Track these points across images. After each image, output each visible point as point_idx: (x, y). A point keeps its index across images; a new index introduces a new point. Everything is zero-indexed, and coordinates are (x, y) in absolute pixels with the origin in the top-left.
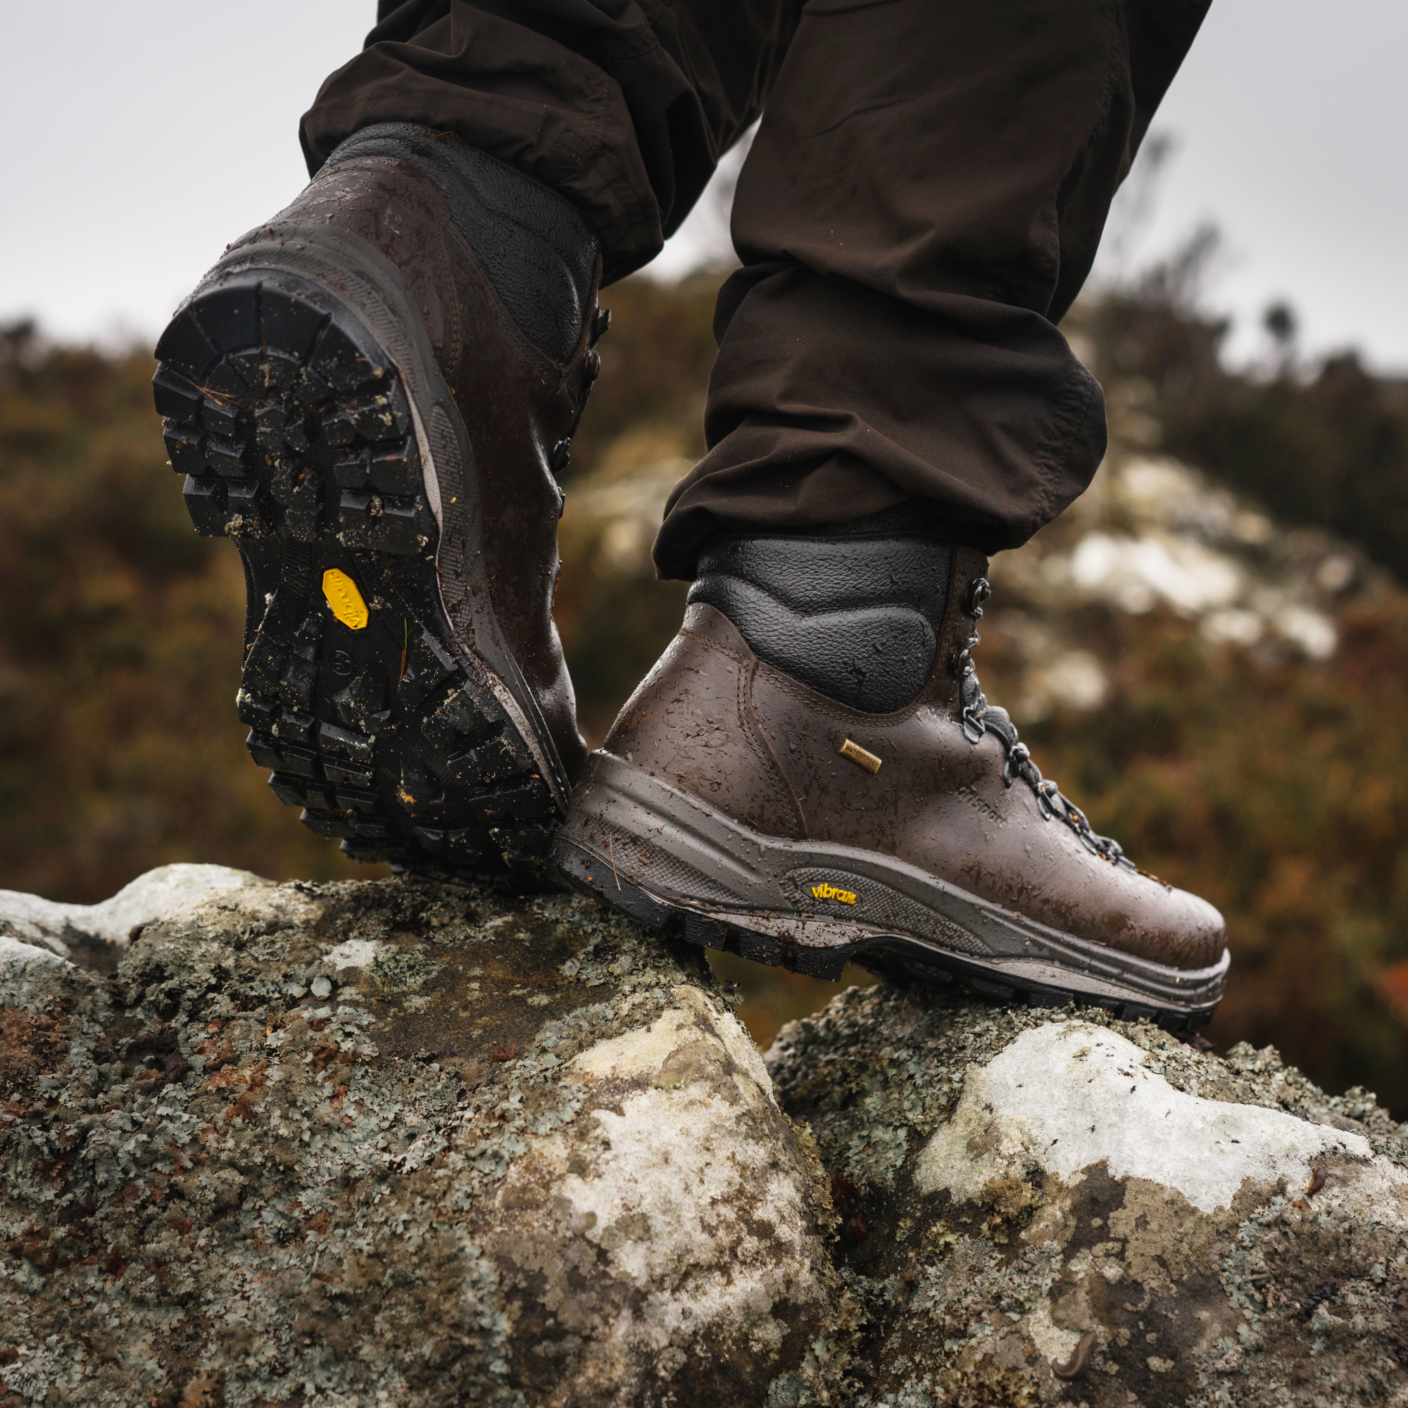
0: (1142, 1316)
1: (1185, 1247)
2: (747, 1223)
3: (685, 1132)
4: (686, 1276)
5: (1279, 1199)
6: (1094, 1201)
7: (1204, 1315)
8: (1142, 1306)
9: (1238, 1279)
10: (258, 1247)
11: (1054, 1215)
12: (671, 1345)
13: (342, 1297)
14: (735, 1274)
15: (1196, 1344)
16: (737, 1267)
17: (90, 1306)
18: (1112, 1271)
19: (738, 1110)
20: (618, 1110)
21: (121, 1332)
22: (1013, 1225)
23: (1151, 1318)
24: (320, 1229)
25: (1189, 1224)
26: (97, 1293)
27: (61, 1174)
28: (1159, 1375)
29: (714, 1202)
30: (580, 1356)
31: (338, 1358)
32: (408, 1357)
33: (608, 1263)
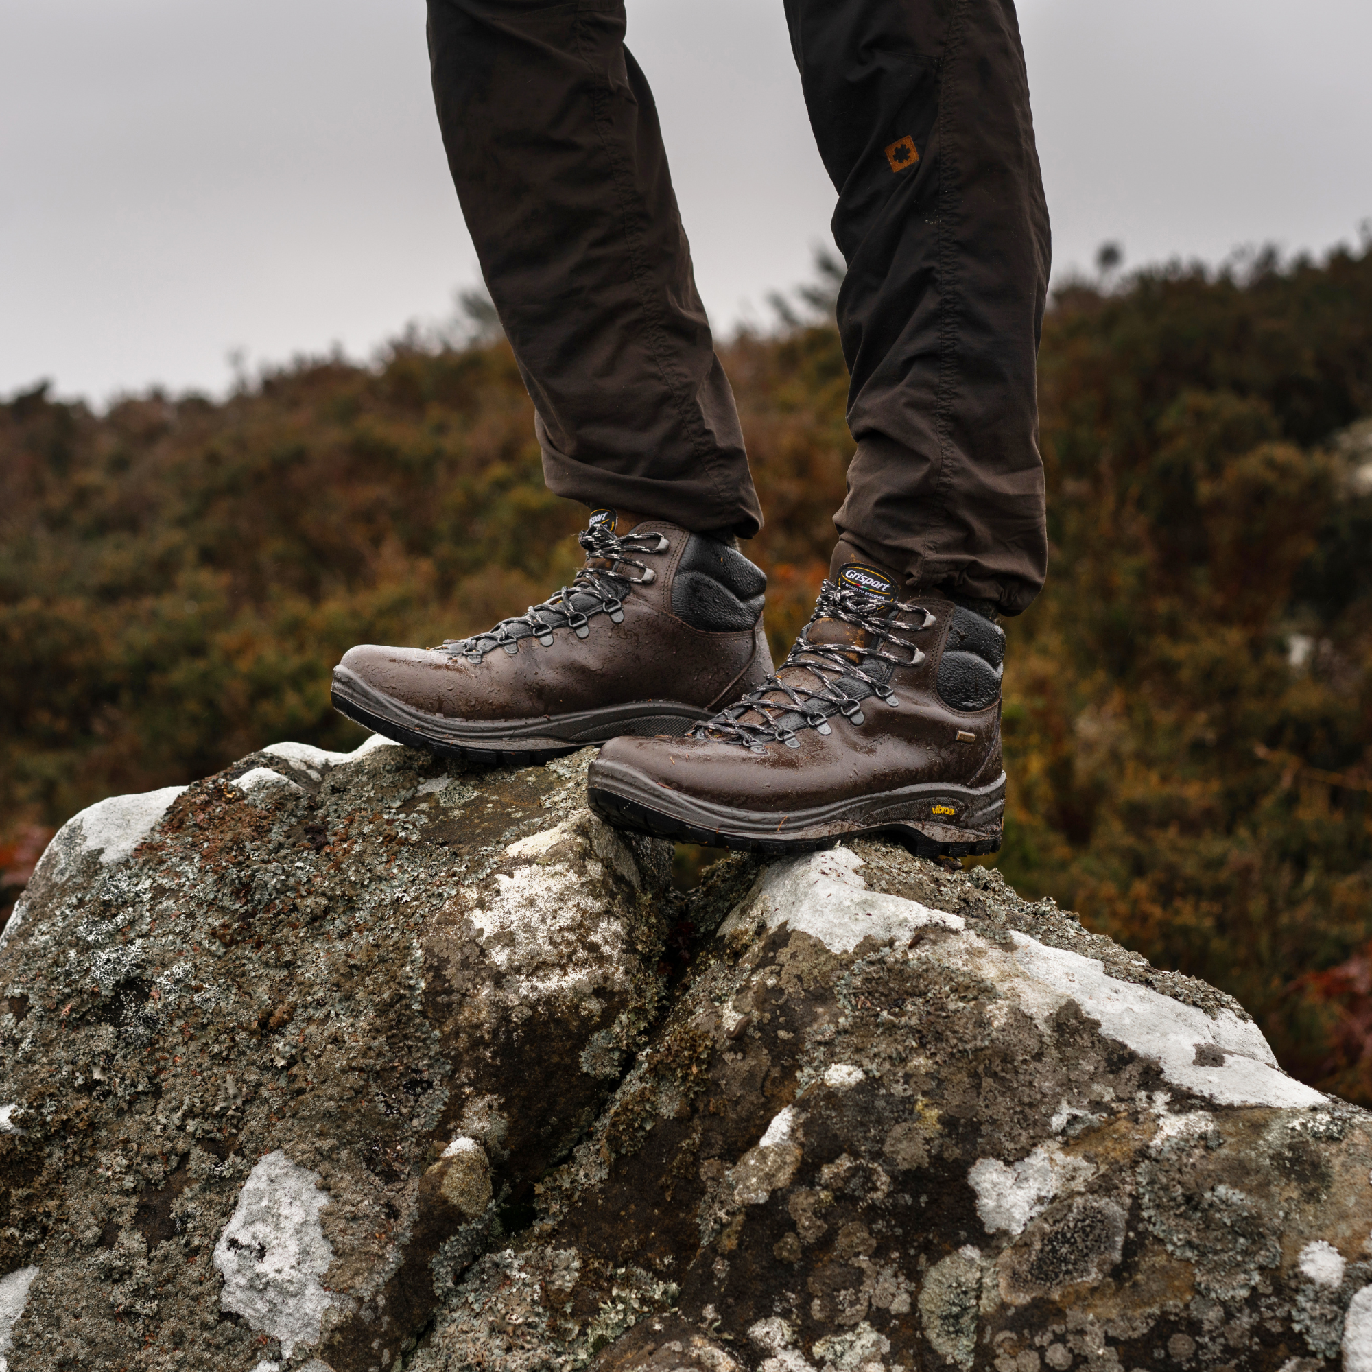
0: (780, 1007)
1: (816, 972)
2: (582, 942)
3: (548, 889)
4: (537, 968)
5: (887, 950)
6: (774, 942)
7: (820, 1010)
8: (781, 1002)
9: (845, 992)
10: (328, 940)
11: (754, 950)
12: (521, 1004)
13: (355, 966)
14: (570, 970)
15: (811, 1026)
16: (571, 967)
17: (244, 965)
18: (770, 982)
19: (584, 879)
20: (511, 875)
21: (255, 980)
22: (737, 955)
23: (784, 1008)
24: (360, 932)
25: (822, 959)
26: (249, 959)
27: (245, 896)
28: (783, 1041)
29: (561, 929)
30: (460, 1004)
31: (347, 998)
32: (378, 999)
33: (485, 956)
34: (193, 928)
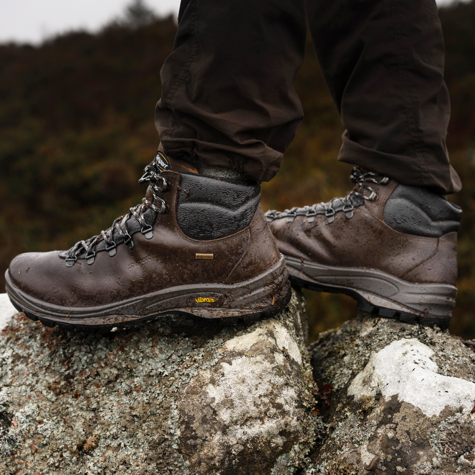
0: (397, 451)
1: (418, 429)
2: (273, 403)
3: (253, 372)
4: (247, 420)
5: (458, 414)
6: (390, 408)
7: (421, 453)
8: (398, 448)
9: (436, 442)
10: (119, 395)
11: (377, 411)
12: (237, 443)
13: (136, 416)
14: (266, 421)
15: (416, 463)
16: (266, 418)
17: (68, 408)
18: (390, 435)
19: (273, 365)
20: (230, 363)
21: (75, 418)
22: (366, 413)
23: (400, 452)
24: (138, 391)
25: (421, 420)
26: (71, 404)
27: (67, 364)
28: (400, 472)
29: (260, 396)
30: (202, 445)
31: (131, 436)
32: (151, 439)
33: (216, 415)
34: (37, 382)
